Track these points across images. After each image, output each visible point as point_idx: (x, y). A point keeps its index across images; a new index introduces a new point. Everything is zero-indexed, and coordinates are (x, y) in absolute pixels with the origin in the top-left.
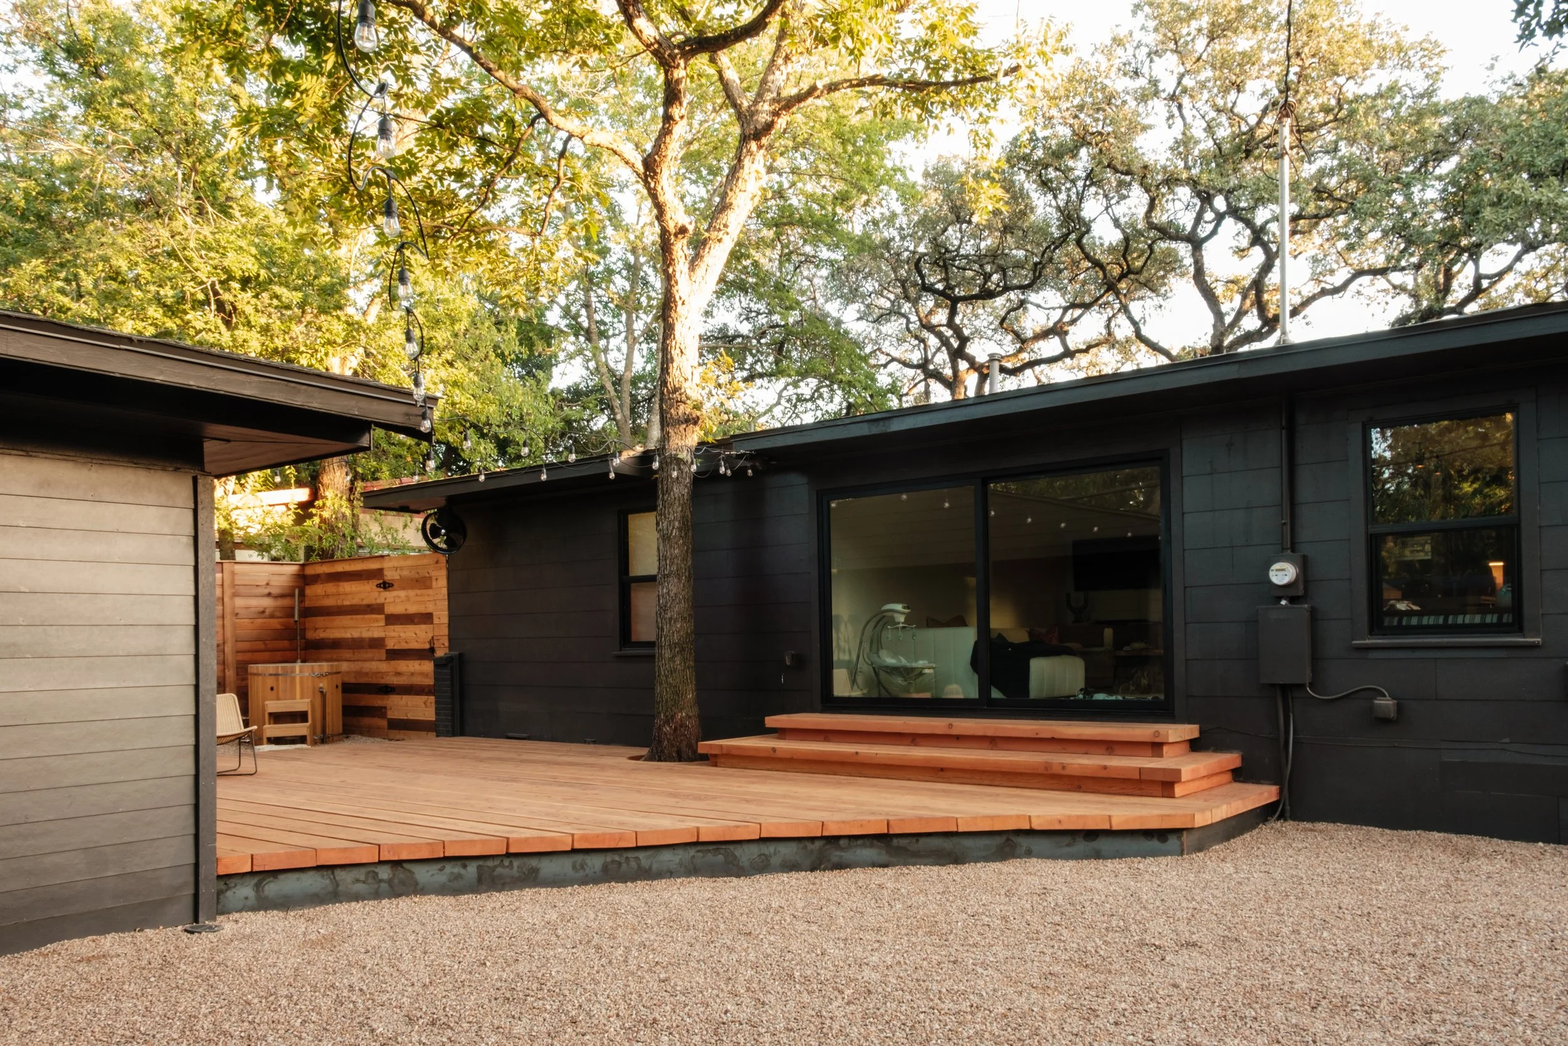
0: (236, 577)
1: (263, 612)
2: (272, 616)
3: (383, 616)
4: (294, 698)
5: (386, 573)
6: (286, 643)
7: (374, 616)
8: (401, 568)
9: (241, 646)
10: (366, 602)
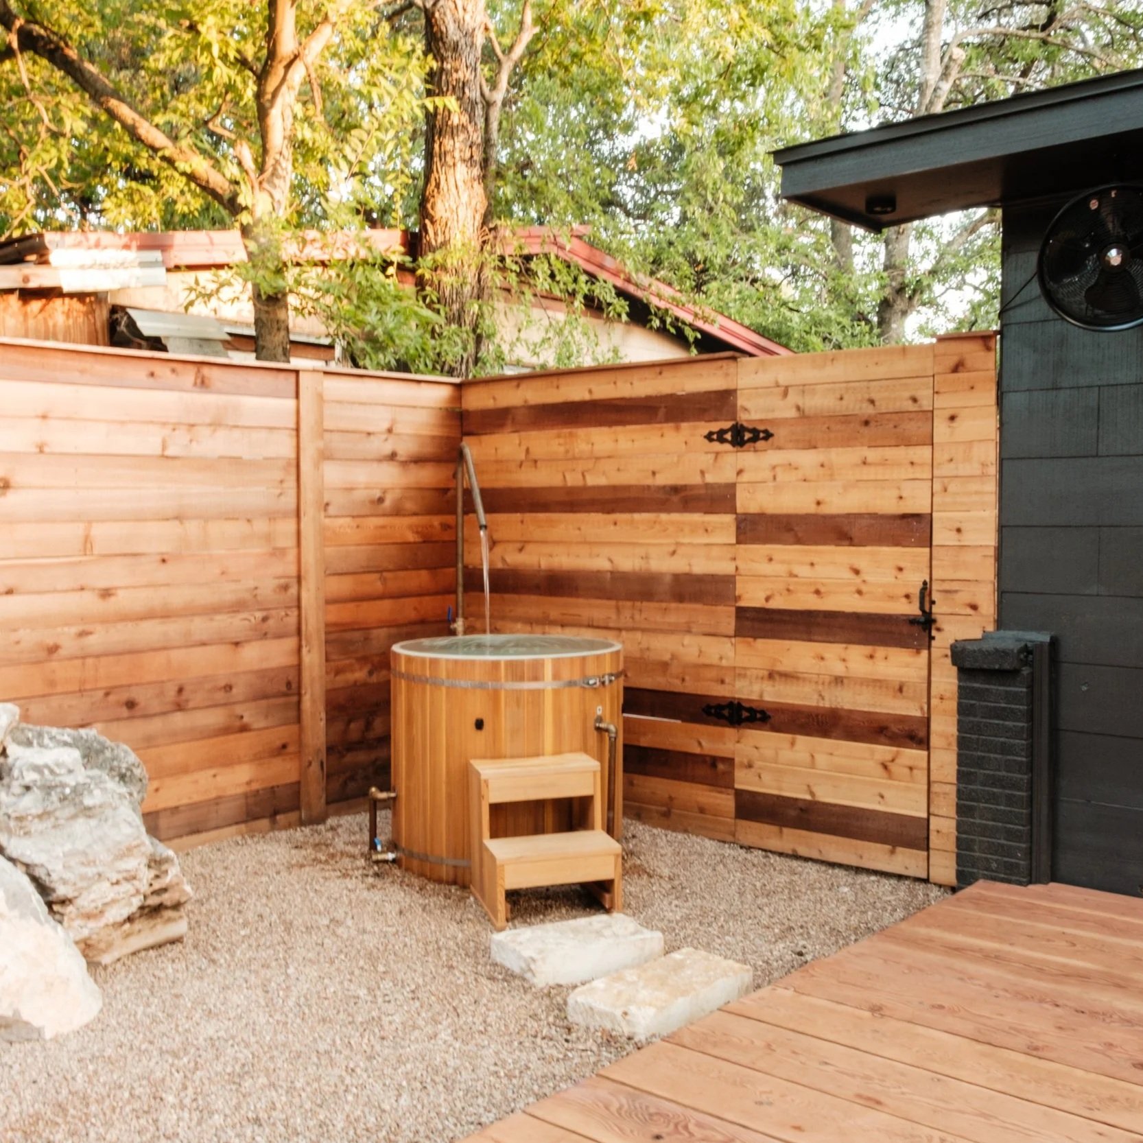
0: (328, 411)
1: (381, 500)
2: (397, 512)
3: (729, 519)
4: (537, 754)
5: (741, 401)
6: (421, 578)
7: (697, 517)
8: (804, 388)
9: (343, 586)
10: (663, 480)
